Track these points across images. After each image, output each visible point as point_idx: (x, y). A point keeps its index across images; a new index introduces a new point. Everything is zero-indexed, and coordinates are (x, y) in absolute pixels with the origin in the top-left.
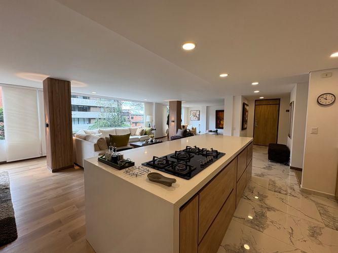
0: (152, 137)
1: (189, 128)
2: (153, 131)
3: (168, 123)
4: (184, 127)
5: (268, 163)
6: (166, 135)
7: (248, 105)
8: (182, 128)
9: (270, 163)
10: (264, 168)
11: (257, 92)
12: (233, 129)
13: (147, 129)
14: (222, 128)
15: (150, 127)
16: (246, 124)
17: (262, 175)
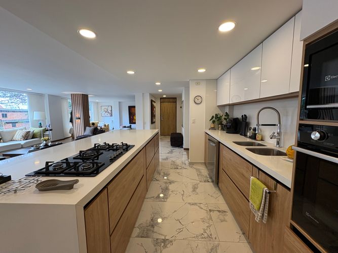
0: (45, 140)
1: (101, 125)
2: (47, 133)
3: (71, 121)
4: (93, 124)
5: (170, 148)
6: (70, 135)
7: (155, 102)
8: (91, 125)
9: (172, 148)
10: (168, 153)
11: (160, 91)
12: (144, 123)
13: (37, 130)
14: (135, 123)
15: (41, 126)
16: (155, 118)
17: (167, 159)
